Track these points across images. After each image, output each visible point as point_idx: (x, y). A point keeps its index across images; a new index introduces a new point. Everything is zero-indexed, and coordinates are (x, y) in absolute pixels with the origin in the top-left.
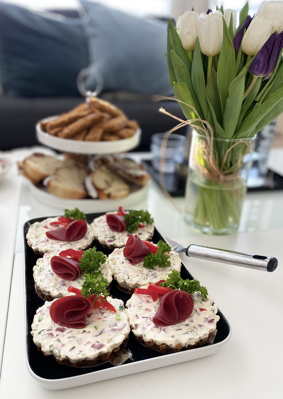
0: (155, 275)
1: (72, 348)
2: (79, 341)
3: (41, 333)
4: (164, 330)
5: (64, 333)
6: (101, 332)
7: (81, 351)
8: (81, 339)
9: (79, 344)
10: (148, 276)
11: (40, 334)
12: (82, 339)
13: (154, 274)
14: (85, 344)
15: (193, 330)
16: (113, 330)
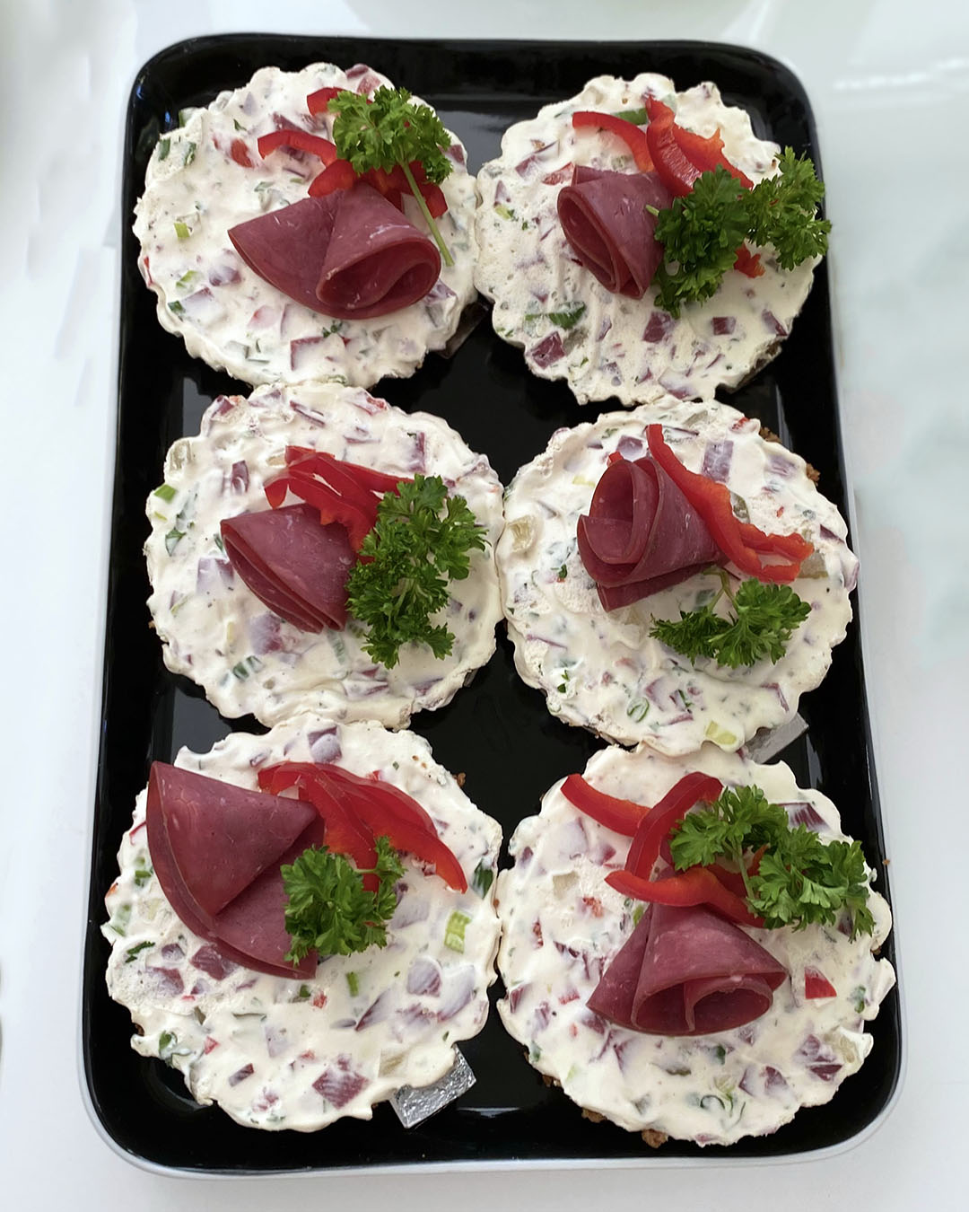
0: (687, 705)
1: (242, 1071)
2: (275, 1043)
3: (136, 958)
4: (619, 1050)
5: (226, 983)
6: (369, 1013)
7: (272, 1099)
8: (284, 1031)
9: (272, 1054)
10: (654, 699)
11: (131, 963)
12: (289, 1035)
13: (685, 690)
14: (292, 1065)
15: (730, 1098)
16: (416, 1016)
